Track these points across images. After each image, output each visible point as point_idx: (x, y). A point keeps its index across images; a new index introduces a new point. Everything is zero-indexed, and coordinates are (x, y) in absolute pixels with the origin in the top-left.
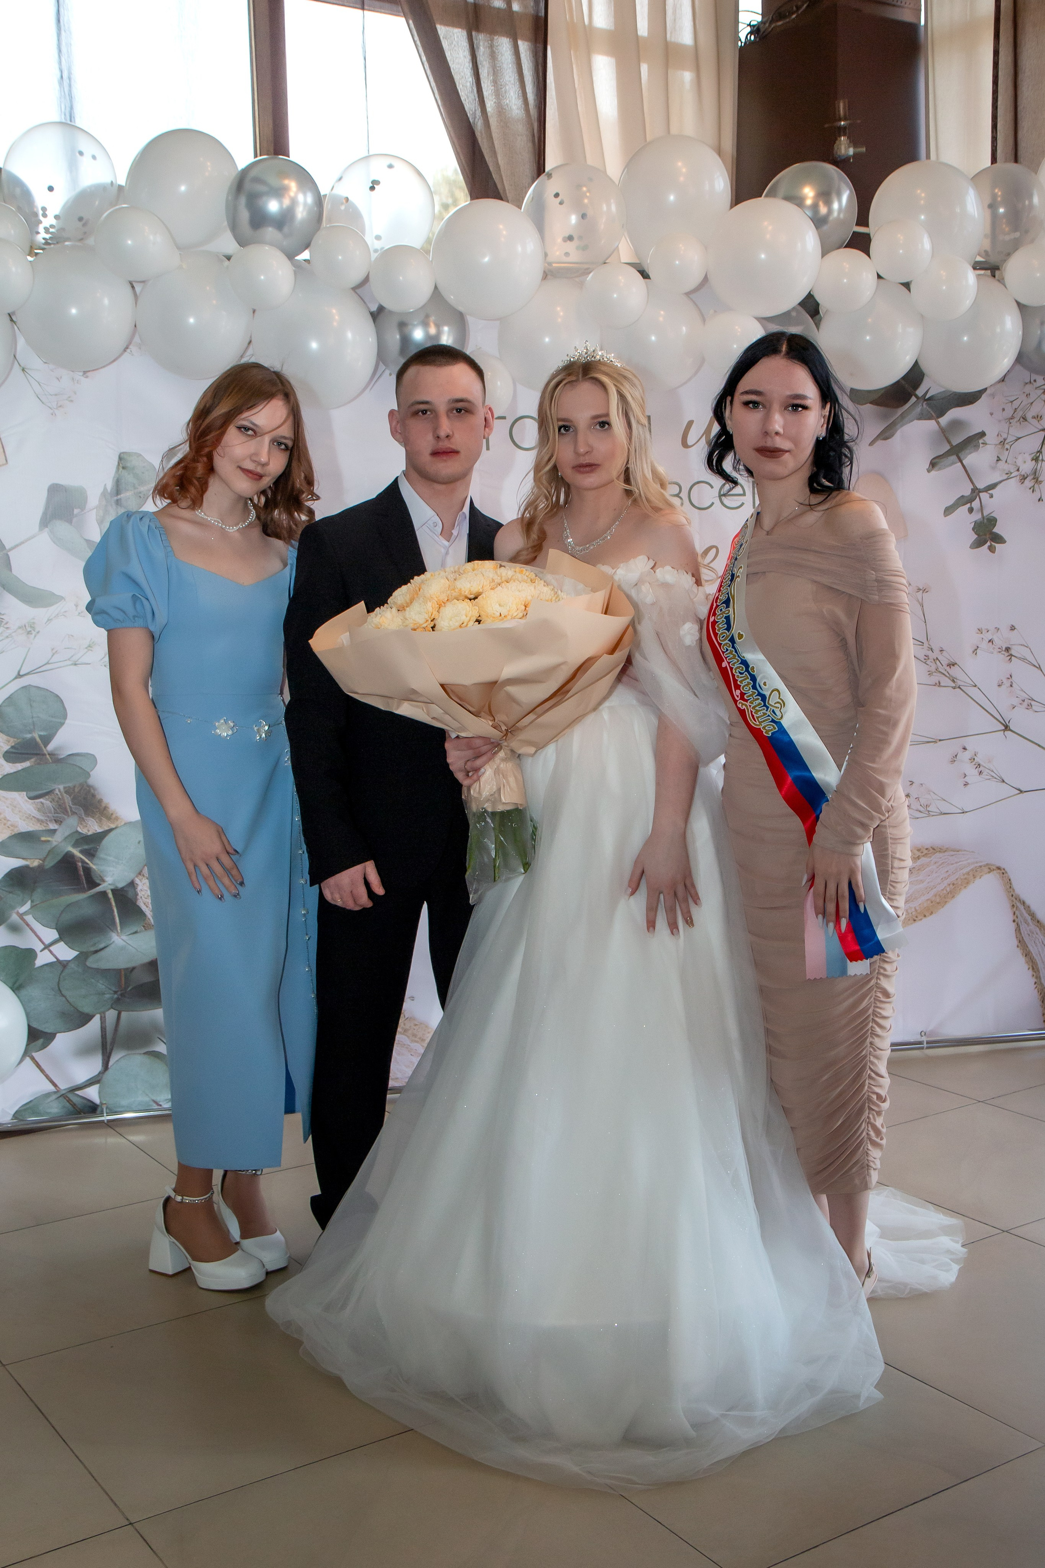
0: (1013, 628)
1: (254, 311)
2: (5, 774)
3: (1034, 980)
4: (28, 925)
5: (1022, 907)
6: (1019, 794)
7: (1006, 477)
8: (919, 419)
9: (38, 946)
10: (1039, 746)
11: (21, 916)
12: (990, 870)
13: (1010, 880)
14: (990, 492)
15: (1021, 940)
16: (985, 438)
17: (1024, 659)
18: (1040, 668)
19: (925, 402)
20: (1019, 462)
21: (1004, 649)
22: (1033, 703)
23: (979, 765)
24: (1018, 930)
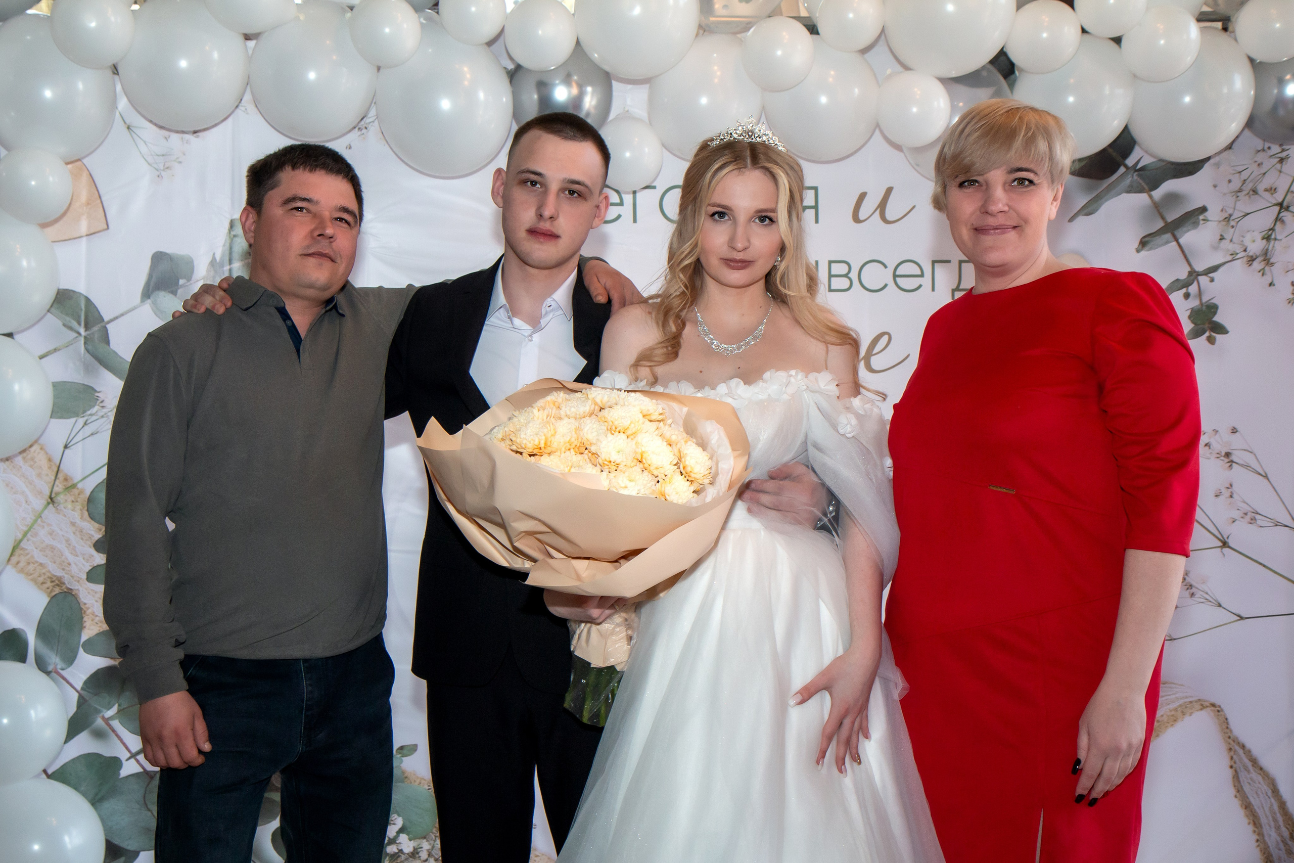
0: (1234, 431)
1: (379, 69)
2: (95, 565)
3: (1256, 837)
4: (114, 731)
5: (1241, 752)
6: (1239, 620)
7: (1230, 258)
8: (1128, 192)
9: (123, 755)
10: (1264, 566)
11: (107, 721)
12: (1203, 707)
13: (1226, 719)
14: (1211, 275)
15: (1240, 789)
16: (1206, 214)
17: (1247, 466)
18: (1266, 477)
19: (1136, 173)
20: (1247, 241)
21: (1223, 454)
22: (1258, 517)
23: (1191, 586)
24: (1236, 777)
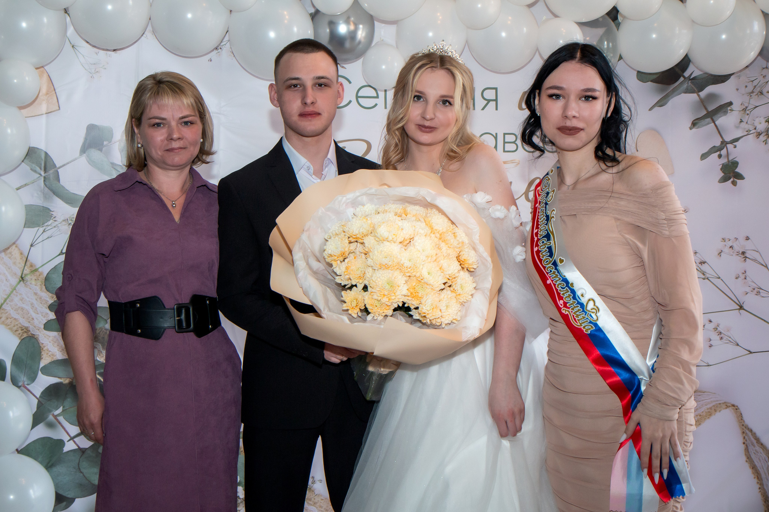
0: (747, 238)
1: (231, 12)
2: (49, 319)
3: (758, 486)
4: (60, 423)
5: (750, 434)
6: (749, 354)
7: (746, 133)
8: (685, 93)
9: (66, 438)
10: (765, 321)
11: (55, 417)
12: (727, 407)
13: (741, 414)
14: (734, 144)
15: (749, 457)
16: (732, 106)
17: (755, 260)
18: (766, 267)
19: (690, 81)
20: (756, 124)
21: (741, 253)
22: (761, 291)
23: (720, 333)
24: (747, 450)
